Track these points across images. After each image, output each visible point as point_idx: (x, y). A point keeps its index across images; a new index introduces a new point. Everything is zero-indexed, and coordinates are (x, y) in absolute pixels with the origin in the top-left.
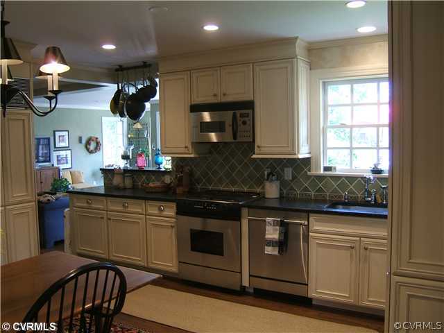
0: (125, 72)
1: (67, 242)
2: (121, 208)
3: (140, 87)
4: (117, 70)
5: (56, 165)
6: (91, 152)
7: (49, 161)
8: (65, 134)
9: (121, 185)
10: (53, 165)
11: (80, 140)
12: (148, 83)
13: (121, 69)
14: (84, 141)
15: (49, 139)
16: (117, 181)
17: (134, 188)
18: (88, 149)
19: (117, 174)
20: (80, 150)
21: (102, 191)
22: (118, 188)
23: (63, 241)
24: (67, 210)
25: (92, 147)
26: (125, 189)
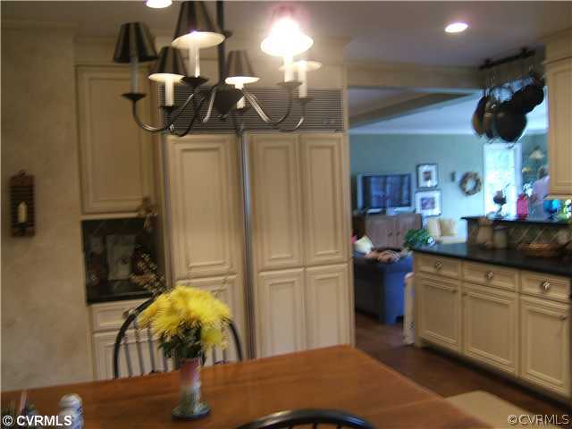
0: (494, 68)
1: (408, 320)
2: (481, 280)
3: (516, 89)
4: (482, 68)
5: (419, 211)
6: (468, 193)
7: (409, 205)
8: (433, 168)
9: (489, 243)
10: (415, 211)
11: (453, 177)
12: (530, 81)
13: (488, 64)
14: (458, 178)
15: (409, 176)
16: (483, 236)
17: (509, 248)
18: (464, 190)
19: (485, 226)
20: (452, 190)
21: (463, 252)
22: (483, 248)
23: (400, 319)
24: (409, 275)
25: (470, 185)
26: (494, 249)
